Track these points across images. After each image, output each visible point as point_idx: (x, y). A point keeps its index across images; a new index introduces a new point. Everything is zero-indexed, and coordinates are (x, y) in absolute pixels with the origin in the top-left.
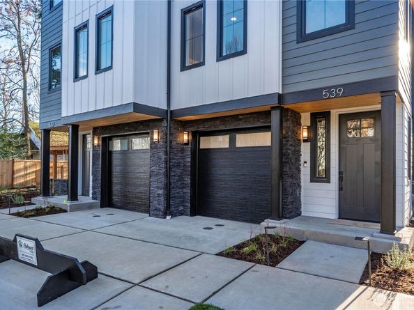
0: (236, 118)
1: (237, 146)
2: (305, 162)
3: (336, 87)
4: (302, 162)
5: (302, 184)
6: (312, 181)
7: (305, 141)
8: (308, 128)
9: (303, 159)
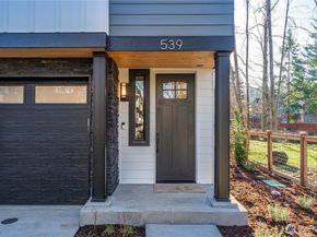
0: (36, 62)
1: (37, 101)
2: (123, 124)
3: (175, 38)
4: (119, 124)
5: (120, 148)
6: (131, 144)
7: (122, 100)
8: (127, 85)
9: (120, 120)
